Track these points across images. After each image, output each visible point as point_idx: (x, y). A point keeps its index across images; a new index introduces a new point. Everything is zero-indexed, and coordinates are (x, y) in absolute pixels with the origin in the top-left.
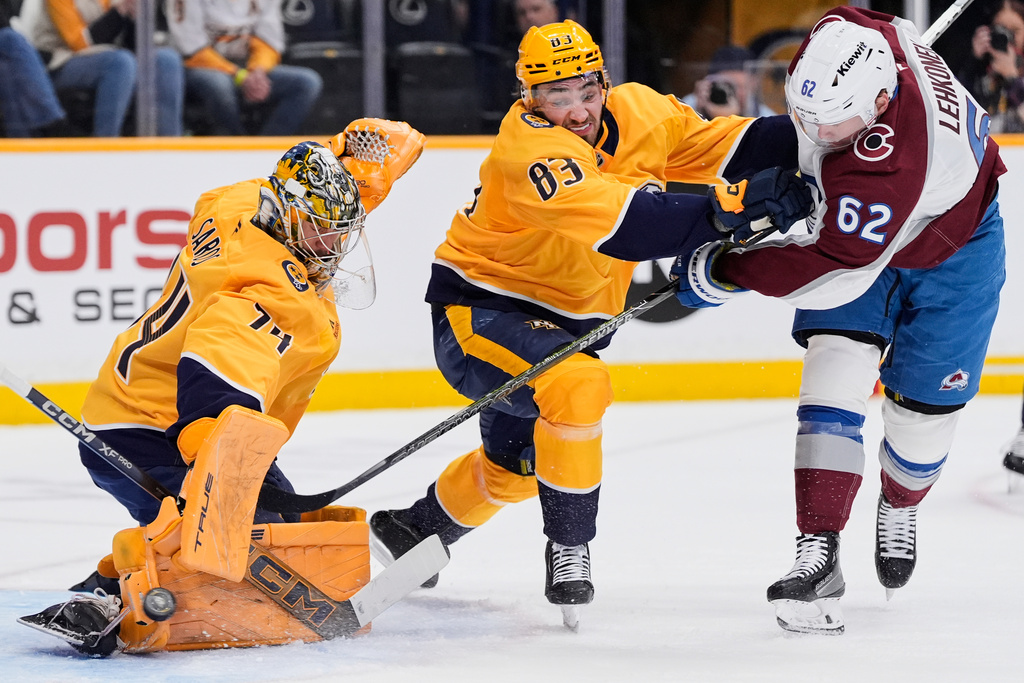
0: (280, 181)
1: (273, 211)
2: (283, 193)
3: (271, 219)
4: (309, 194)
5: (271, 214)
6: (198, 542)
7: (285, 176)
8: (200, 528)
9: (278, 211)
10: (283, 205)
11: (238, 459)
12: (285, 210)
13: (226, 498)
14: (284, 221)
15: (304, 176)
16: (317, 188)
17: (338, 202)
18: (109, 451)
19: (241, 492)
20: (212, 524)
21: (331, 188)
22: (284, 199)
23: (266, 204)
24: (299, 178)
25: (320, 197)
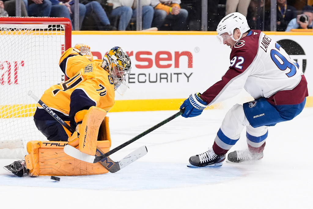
0: (110, 55)
1: (106, 64)
2: (110, 59)
3: (106, 66)
4: (118, 60)
5: (106, 65)
6: (84, 145)
7: (111, 54)
8: (85, 141)
9: (108, 64)
10: (110, 62)
11: (93, 121)
12: (110, 63)
13: (91, 132)
14: (109, 67)
15: (117, 54)
16: (120, 58)
17: (126, 63)
18: (58, 118)
19: (94, 130)
20: (87, 140)
21: (124, 59)
22: (110, 60)
23: (105, 61)
24: (115, 55)
25: (121, 61)
